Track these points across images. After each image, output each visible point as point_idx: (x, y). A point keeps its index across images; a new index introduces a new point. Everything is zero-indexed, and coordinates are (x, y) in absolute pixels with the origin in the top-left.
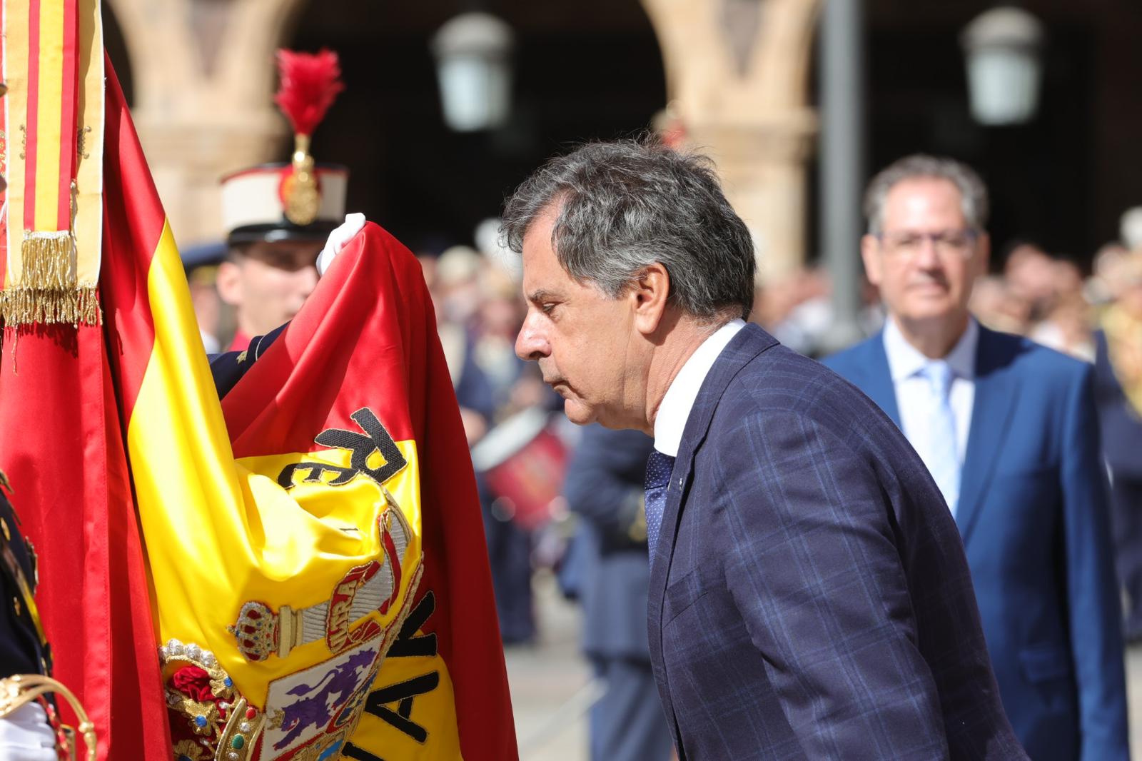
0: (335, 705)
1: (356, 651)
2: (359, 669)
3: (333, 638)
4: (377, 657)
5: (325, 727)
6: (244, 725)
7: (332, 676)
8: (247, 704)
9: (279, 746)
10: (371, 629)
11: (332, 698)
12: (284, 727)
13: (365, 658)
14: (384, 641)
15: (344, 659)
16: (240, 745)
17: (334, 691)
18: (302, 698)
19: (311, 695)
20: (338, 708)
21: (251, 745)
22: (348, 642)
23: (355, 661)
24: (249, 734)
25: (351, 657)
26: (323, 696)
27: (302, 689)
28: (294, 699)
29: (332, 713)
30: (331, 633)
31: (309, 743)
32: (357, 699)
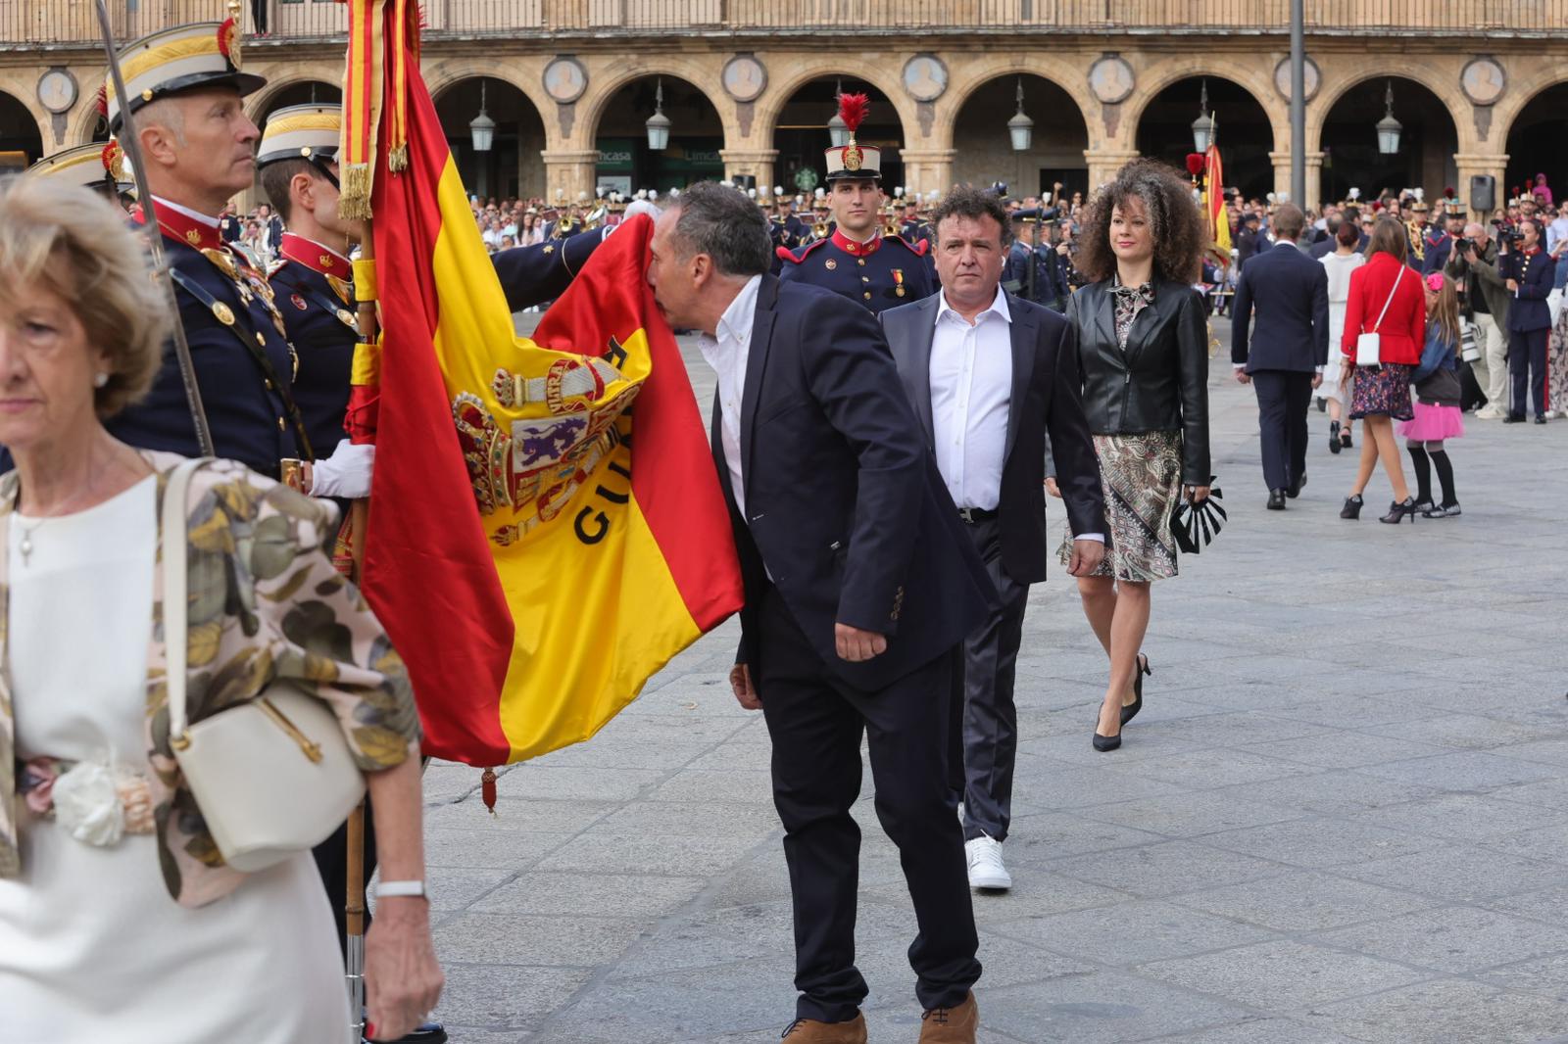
0: (563, 447)
1: (569, 417)
2: (575, 429)
3: (550, 401)
4: (590, 426)
5: (558, 460)
6: (500, 444)
7: (554, 429)
8: (501, 432)
9: (525, 463)
10: (581, 407)
11: (558, 443)
12: (526, 451)
13: (580, 424)
14: (592, 419)
15: (562, 419)
16: (498, 456)
17: (560, 438)
18: (536, 436)
19: (543, 436)
20: (566, 450)
21: (505, 456)
22: (562, 409)
23: (569, 424)
24: (502, 449)
25: (568, 421)
26: (551, 439)
27: (533, 431)
28: (528, 436)
29: (562, 453)
30: (548, 398)
31: (550, 467)
32: (581, 448)
